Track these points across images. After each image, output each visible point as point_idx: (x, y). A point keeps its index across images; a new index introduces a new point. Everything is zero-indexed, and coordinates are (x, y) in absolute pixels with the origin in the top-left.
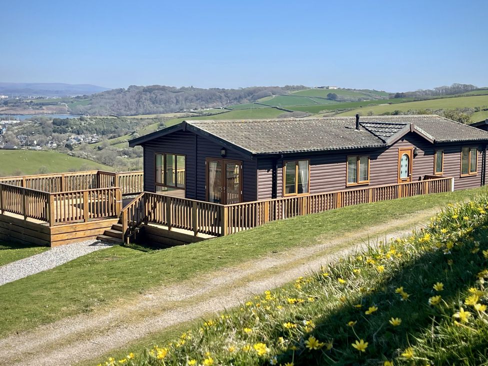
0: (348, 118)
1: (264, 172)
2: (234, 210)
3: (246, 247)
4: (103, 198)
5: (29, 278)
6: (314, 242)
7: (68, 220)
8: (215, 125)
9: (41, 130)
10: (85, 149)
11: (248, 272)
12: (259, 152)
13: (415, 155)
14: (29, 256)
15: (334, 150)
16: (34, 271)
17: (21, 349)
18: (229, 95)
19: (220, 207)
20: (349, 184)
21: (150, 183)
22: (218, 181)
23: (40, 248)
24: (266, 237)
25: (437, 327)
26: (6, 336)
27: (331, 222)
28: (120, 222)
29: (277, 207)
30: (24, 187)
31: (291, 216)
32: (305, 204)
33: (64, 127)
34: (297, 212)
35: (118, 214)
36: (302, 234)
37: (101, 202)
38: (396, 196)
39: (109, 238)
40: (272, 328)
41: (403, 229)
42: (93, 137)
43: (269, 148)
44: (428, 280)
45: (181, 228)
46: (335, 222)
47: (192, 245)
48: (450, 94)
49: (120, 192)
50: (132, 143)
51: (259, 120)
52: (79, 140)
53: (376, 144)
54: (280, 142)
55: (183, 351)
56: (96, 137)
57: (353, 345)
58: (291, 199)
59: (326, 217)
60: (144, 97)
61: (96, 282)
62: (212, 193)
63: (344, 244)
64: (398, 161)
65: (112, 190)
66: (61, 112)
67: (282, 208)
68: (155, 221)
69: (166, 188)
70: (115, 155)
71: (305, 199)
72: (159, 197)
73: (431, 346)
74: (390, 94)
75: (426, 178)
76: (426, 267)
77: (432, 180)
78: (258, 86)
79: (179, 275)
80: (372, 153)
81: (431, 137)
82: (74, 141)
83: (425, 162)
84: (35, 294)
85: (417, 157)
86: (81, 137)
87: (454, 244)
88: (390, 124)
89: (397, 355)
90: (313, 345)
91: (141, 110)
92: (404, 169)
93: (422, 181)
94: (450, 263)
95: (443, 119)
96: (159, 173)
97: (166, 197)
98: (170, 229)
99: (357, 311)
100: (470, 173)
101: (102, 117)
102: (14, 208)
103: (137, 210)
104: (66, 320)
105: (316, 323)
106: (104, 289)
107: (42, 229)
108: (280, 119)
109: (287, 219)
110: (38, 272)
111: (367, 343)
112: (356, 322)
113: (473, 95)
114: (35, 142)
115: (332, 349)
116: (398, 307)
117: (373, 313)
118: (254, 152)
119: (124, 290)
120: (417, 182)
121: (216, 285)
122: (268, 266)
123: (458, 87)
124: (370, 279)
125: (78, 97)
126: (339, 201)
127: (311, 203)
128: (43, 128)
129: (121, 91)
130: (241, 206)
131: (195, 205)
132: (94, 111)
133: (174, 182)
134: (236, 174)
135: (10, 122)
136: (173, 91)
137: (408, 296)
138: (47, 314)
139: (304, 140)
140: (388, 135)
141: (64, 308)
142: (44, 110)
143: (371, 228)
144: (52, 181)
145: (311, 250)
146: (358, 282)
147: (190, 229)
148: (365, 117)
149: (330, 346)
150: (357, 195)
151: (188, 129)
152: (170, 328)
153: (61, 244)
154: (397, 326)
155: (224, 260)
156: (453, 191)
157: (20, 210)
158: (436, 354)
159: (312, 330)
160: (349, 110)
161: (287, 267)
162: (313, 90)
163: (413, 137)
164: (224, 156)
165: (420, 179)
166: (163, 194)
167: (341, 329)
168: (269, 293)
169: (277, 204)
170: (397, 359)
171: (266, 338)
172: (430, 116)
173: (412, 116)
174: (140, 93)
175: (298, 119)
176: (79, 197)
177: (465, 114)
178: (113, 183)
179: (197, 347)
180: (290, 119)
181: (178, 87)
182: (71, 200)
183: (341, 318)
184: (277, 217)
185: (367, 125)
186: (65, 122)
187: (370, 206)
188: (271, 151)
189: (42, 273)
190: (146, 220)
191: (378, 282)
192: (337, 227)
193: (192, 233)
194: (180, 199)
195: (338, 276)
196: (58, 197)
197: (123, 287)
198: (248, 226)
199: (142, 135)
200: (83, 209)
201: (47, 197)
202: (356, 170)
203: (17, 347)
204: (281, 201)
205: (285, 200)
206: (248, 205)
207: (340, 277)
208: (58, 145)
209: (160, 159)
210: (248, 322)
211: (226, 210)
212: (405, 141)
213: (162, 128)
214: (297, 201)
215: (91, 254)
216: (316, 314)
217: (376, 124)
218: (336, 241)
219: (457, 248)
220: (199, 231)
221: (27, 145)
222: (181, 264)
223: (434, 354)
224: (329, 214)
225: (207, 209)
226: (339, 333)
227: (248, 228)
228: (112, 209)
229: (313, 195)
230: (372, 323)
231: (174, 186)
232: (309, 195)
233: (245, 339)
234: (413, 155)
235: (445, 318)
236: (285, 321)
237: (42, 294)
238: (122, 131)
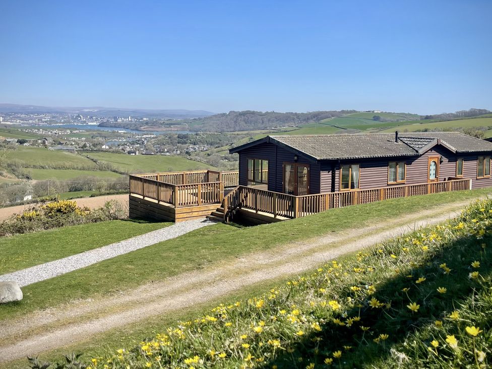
0: (390, 133)
1: (326, 173)
2: (303, 200)
3: (312, 227)
4: (210, 189)
5: (160, 243)
6: (363, 225)
7: (187, 204)
8: (290, 139)
9: (170, 142)
10: (199, 155)
11: (313, 246)
12: (322, 158)
13: (441, 162)
14: (160, 228)
15: (378, 158)
16: (164, 239)
17: (155, 293)
18: (300, 117)
19: (293, 197)
20: (390, 183)
21: (243, 179)
22: (292, 179)
23: (168, 223)
24: (327, 220)
25: (477, 296)
26: (145, 284)
27: (376, 210)
28: (222, 206)
29: (335, 199)
30: (158, 181)
31: (345, 205)
32: (356, 197)
33: (185, 140)
34: (350, 202)
35: (221, 200)
36: (354, 219)
37: (209, 192)
38: (426, 192)
39: (215, 218)
40: (340, 289)
41: (432, 217)
42: (204, 147)
43: (330, 155)
44: (465, 259)
45: (265, 211)
46: (379, 211)
47: (273, 224)
48: (468, 116)
49: (222, 185)
50: (232, 151)
51: (322, 135)
52: (195, 149)
53: (411, 153)
54: (338, 151)
55: (274, 302)
56: (206, 147)
57: (408, 306)
58: (346, 193)
59: (372, 207)
60: (240, 119)
61: (205, 248)
62: (287, 187)
63: (386, 227)
64: (428, 166)
65: (217, 184)
66: (183, 129)
67: (338, 200)
68: (246, 207)
69: (254, 183)
70: (219, 159)
71: (356, 194)
72: (249, 189)
73: (472, 311)
74: (421, 116)
75: (450, 179)
76: (463, 249)
77: (454, 180)
78: (321, 111)
79: (264, 245)
80: (408, 160)
81: (454, 149)
82: (192, 150)
83: (449, 168)
84: (164, 255)
85: (442, 163)
86: (196, 147)
87: (486, 232)
88: (421, 139)
89: (444, 316)
90: (375, 304)
91: (237, 128)
92: (433, 172)
93: (446, 181)
94: (483, 246)
95: (463, 135)
96: (249, 172)
97: (254, 189)
98: (257, 212)
99: (408, 280)
100: (485, 176)
101: (210, 133)
102: (150, 195)
103: (234, 198)
104: (185, 274)
105: (376, 288)
106: (211, 253)
107: (170, 210)
108: (338, 135)
109: (342, 207)
110: (167, 239)
111: (419, 306)
112: (409, 289)
113: (486, 117)
114: (166, 150)
115: (390, 308)
116: (442, 279)
117: (422, 282)
118: (318, 158)
119: (225, 255)
120: (443, 182)
121: (290, 254)
122: (328, 242)
123: (474, 111)
124: (417, 256)
125: (195, 119)
126: (382, 195)
127: (361, 196)
128: (171, 140)
129: (224, 115)
130: (309, 197)
131: (275, 195)
132: (205, 128)
133: (260, 179)
134: (305, 174)
135: (149, 136)
136: (260, 114)
137: (450, 270)
138: (173, 269)
139: (356, 150)
140: (420, 146)
141: (184, 266)
142: (171, 128)
143: (407, 216)
144: (177, 177)
145: (361, 231)
146: (407, 257)
147: (271, 213)
148: (403, 133)
149: (389, 306)
150: (396, 191)
151: (271, 142)
152: (258, 282)
153: (182, 221)
154: (443, 294)
155: (296, 236)
156: (471, 189)
157: (155, 196)
158: (477, 317)
159: (373, 293)
160: (389, 128)
161: (343, 243)
162: (362, 113)
163: (439, 148)
164: (296, 161)
165: (445, 180)
166: (252, 187)
167: (397, 293)
168: (336, 262)
169: (335, 196)
170: (444, 319)
171: (336, 297)
172: (453, 132)
173: (439, 133)
174: (237, 116)
175: (351, 135)
176: (195, 188)
177: (480, 131)
178: (218, 179)
179: (285, 300)
180: (344, 134)
181: (264, 112)
182: (189, 190)
183: (396, 285)
184: (335, 206)
185: (404, 139)
186: (185, 137)
187: (406, 200)
188: (331, 158)
189: (169, 240)
190: (240, 205)
191: (423, 259)
192: (382, 214)
193: (272, 216)
194: (265, 191)
195: (390, 253)
196: (181, 188)
197: (224, 252)
198: (313, 212)
199: (238, 146)
200: (197, 196)
201: (173, 187)
202: (395, 173)
203: (152, 292)
204: (338, 194)
205: (341, 194)
206: (314, 196)
207: (392, 253)
208: (181, 152)
209: (251, 163)
210: (322, 284)
211: (297, 199)
212: (433, 151)
213: (252, 141)
214: (350, 195)
215: (202, 228)
216: (375, 281)
217: (411, 138)
218: (380, 225)
219: (488, 235)
220: (277, 214)
221: (160, 152)
222: (265, 237)
223: (475, 317)
224: (374, 205)
225: (284, 198)
226: (395, 297)
227: (313, 213)
228: (217, 197)
229: (363, 190)
230: (422, 289)
231: (260, 181)
232: (359, 190)
233: (320, 297)
234: (439, 161)
235: (483, 290)
236: (351, 285)
237: (170, 255)
238: (224, 142)
